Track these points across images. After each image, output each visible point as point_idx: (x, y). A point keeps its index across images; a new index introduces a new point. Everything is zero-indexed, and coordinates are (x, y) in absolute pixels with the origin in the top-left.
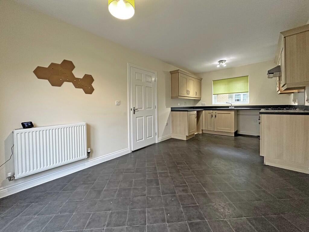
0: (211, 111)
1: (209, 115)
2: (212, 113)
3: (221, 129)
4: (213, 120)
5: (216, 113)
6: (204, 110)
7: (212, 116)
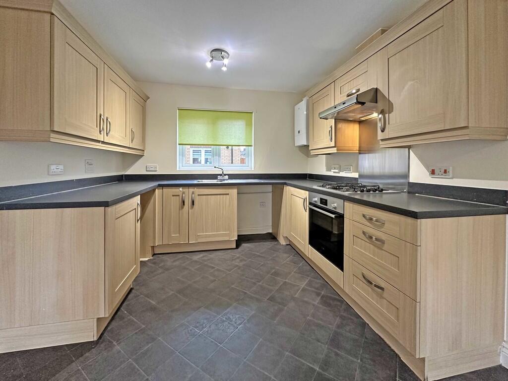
0: (181, 189)
1: (176, 201)
2: (183, 193)
3: (206, 236)
4: (186, 216)
5: (193, 193)
6: (160, 186)
7: (184, 202)
